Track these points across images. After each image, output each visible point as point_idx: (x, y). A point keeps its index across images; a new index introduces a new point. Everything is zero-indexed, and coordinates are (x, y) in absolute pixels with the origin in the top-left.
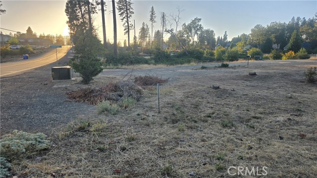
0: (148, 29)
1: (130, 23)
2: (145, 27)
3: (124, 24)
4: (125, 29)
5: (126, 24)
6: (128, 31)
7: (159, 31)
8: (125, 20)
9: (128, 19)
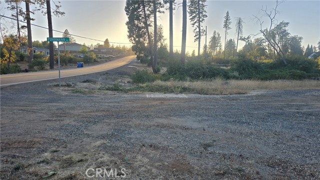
0: (219, 38)
1: (201, 28)
2: (217, 36)
3: (195, 30)
4: (196, 35)
5: (198, 30)
6: (199, 38)
7: (231, 40)
8: (197, 24)
9: (199, 24)
